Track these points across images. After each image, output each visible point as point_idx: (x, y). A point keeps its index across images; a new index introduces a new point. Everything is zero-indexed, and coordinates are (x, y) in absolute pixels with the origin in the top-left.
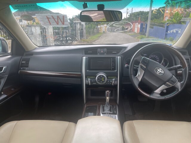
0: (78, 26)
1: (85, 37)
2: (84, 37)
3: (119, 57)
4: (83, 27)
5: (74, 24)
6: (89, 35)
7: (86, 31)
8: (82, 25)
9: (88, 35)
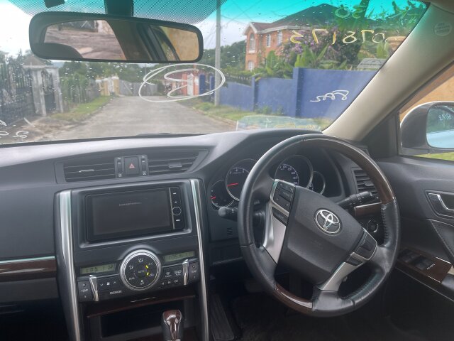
0: (37, 78)
1: (61, 106)
2: (59, 107)
3: (193, 182)
4: (52, 81)
5: (26, 73)
6: (74, 101)
7: (62, 91)
8: (51, 76)
9: (69, 102)
